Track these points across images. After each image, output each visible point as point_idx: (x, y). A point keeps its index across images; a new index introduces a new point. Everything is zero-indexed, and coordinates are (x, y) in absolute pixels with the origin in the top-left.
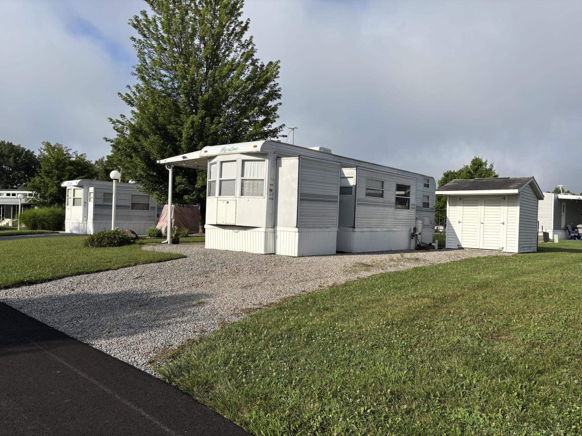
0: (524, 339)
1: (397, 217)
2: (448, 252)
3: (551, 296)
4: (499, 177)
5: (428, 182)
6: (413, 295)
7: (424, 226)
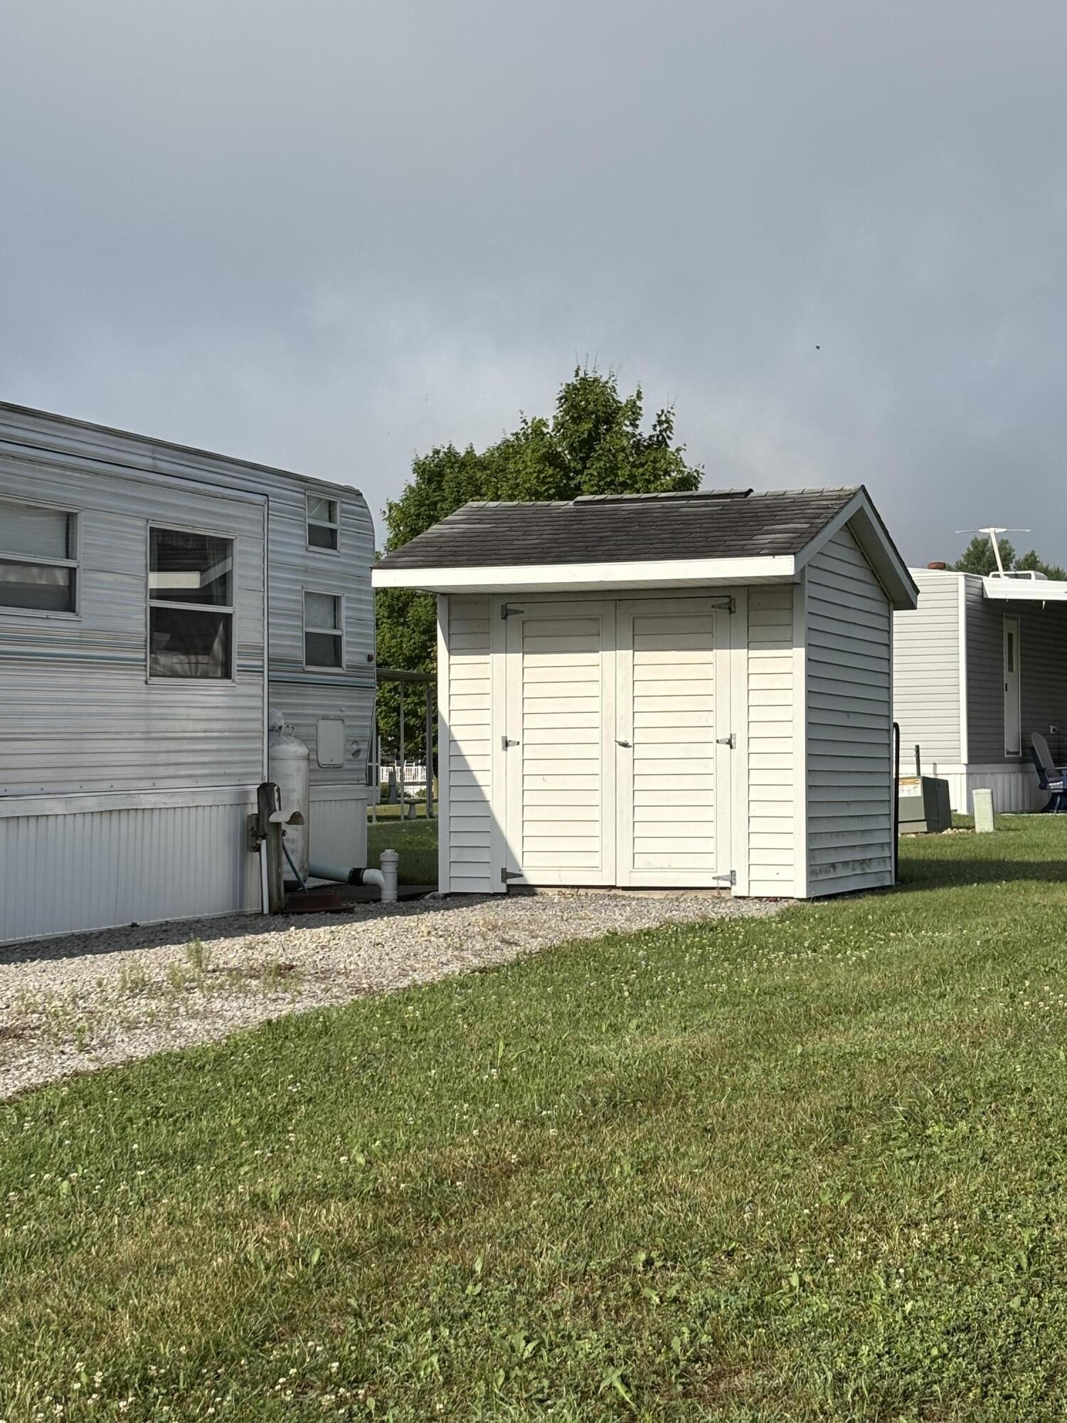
0: (841, 1378)
1: (163, 725)
2: (452, 918)
3: (963, 1126)
4: (703, 488)
5: (331, 519)
6: (259, 1188)
7: (319, 771)
